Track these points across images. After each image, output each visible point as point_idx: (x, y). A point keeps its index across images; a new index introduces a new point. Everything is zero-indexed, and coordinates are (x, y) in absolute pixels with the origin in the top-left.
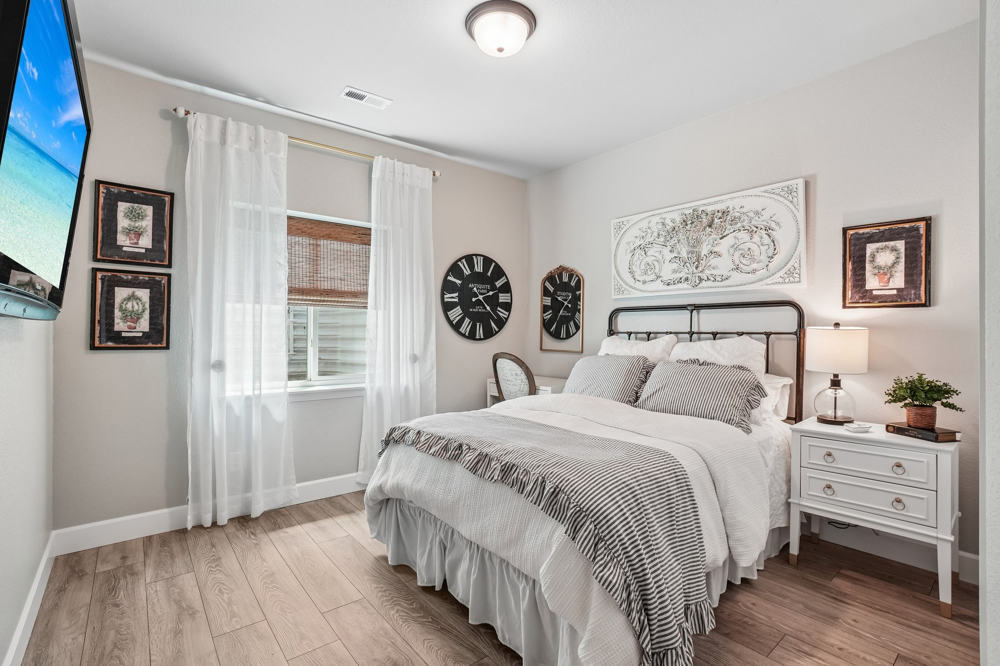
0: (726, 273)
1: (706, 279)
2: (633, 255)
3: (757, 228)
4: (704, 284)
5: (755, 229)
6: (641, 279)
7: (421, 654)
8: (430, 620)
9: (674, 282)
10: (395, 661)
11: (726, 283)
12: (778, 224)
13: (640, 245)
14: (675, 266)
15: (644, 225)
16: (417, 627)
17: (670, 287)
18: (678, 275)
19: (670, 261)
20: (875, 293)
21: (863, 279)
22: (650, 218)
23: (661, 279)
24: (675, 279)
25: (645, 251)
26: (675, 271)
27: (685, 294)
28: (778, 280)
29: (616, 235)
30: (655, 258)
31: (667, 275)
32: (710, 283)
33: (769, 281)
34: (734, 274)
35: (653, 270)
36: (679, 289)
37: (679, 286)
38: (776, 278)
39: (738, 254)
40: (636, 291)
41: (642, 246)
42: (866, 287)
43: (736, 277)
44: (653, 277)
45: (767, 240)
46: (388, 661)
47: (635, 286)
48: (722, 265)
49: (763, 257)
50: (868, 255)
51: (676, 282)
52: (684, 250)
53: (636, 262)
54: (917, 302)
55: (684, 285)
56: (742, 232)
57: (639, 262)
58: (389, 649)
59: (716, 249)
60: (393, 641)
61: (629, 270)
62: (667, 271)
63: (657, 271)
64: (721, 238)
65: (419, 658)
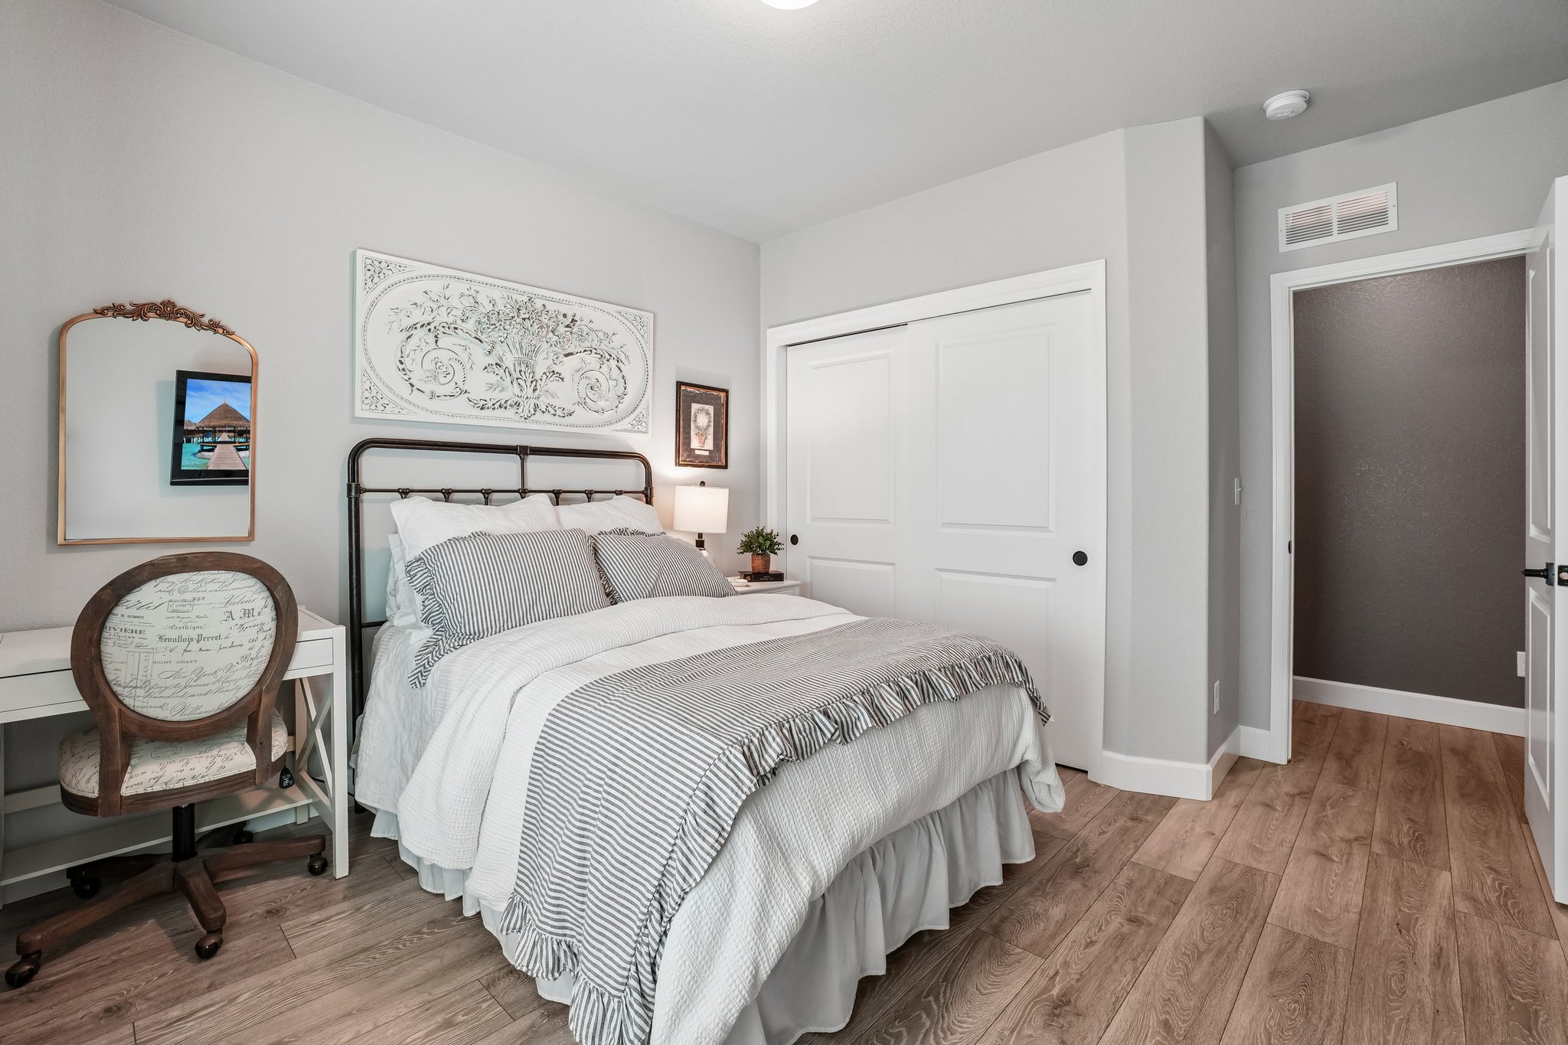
0: (569, 407)
1: (544, 409)
2: (409, 337)
3: (610, 356)
4: (539, 416)
5: (608, 357)
6: (428, 388)
7: (1015, 991)
8: (931, 998)
9: (493, 405)
10: (1047, 1017)
11: (568, 420)
12: (627, 357)
13: (429, 324)
14: (492, 378)
15: (435, 287)
16: (958, 1012)
17: (485, 412)
18: (497, 395)
19: (486, 368)
20: (697, 452)
21: (688, 438)
22: (448, 281)
23: (466, 395)
24: (494, 401)
25: (436, 336)
26: (491, 387)
27: (507, 427)
28: (627, 427)
29: (369, 284)
30: (455, 356)
31: (478, 392)
32: (547, 417)
33: (619, 426)
34: (579, 409)
35: (449, 377)
36: (500, 419)
37: (500, 412)
38: (625, 424)
39: (584, 382)
40: (416, 410)
41: (432, 327)
42: (692, 445)
43: (582, 415)
44: (449, 389)
45: (615, 372)
46: (1052, 1026)
47: (411, 398)
48: (563, 394)
49: (612, 395)
50: (692, 414)
51: (497, 405)
52: (508, 355)
53: (412, 353)
54: (720, 464)
55: (510, 413)
56: (593, 355)
57: (419, 355)
58: (1028, 1031)
59: (556, 369)
60: (1007, 1033)
61: (401, 367)
62: (479, 384)
63: (459, 378)
64: (566, 355)
65: (1025, 992)
